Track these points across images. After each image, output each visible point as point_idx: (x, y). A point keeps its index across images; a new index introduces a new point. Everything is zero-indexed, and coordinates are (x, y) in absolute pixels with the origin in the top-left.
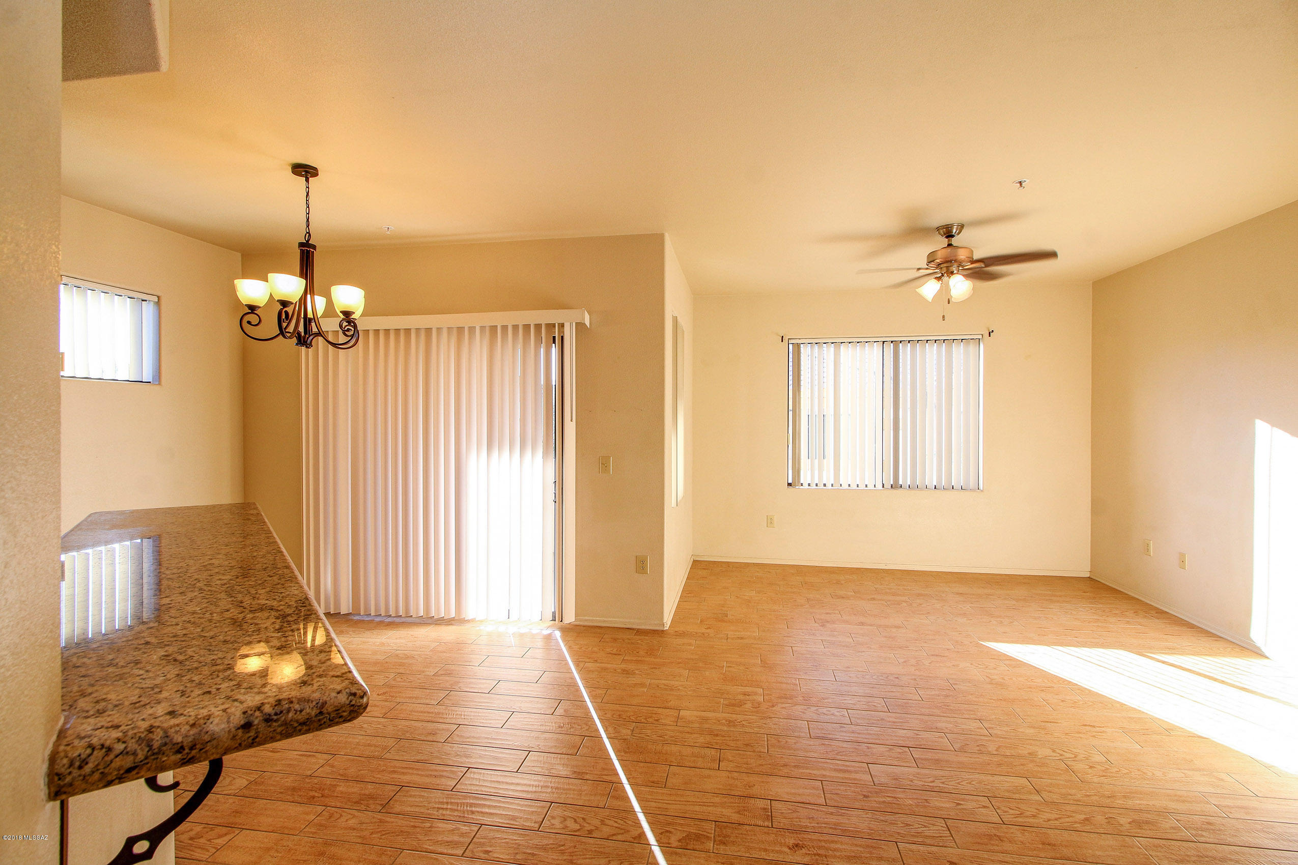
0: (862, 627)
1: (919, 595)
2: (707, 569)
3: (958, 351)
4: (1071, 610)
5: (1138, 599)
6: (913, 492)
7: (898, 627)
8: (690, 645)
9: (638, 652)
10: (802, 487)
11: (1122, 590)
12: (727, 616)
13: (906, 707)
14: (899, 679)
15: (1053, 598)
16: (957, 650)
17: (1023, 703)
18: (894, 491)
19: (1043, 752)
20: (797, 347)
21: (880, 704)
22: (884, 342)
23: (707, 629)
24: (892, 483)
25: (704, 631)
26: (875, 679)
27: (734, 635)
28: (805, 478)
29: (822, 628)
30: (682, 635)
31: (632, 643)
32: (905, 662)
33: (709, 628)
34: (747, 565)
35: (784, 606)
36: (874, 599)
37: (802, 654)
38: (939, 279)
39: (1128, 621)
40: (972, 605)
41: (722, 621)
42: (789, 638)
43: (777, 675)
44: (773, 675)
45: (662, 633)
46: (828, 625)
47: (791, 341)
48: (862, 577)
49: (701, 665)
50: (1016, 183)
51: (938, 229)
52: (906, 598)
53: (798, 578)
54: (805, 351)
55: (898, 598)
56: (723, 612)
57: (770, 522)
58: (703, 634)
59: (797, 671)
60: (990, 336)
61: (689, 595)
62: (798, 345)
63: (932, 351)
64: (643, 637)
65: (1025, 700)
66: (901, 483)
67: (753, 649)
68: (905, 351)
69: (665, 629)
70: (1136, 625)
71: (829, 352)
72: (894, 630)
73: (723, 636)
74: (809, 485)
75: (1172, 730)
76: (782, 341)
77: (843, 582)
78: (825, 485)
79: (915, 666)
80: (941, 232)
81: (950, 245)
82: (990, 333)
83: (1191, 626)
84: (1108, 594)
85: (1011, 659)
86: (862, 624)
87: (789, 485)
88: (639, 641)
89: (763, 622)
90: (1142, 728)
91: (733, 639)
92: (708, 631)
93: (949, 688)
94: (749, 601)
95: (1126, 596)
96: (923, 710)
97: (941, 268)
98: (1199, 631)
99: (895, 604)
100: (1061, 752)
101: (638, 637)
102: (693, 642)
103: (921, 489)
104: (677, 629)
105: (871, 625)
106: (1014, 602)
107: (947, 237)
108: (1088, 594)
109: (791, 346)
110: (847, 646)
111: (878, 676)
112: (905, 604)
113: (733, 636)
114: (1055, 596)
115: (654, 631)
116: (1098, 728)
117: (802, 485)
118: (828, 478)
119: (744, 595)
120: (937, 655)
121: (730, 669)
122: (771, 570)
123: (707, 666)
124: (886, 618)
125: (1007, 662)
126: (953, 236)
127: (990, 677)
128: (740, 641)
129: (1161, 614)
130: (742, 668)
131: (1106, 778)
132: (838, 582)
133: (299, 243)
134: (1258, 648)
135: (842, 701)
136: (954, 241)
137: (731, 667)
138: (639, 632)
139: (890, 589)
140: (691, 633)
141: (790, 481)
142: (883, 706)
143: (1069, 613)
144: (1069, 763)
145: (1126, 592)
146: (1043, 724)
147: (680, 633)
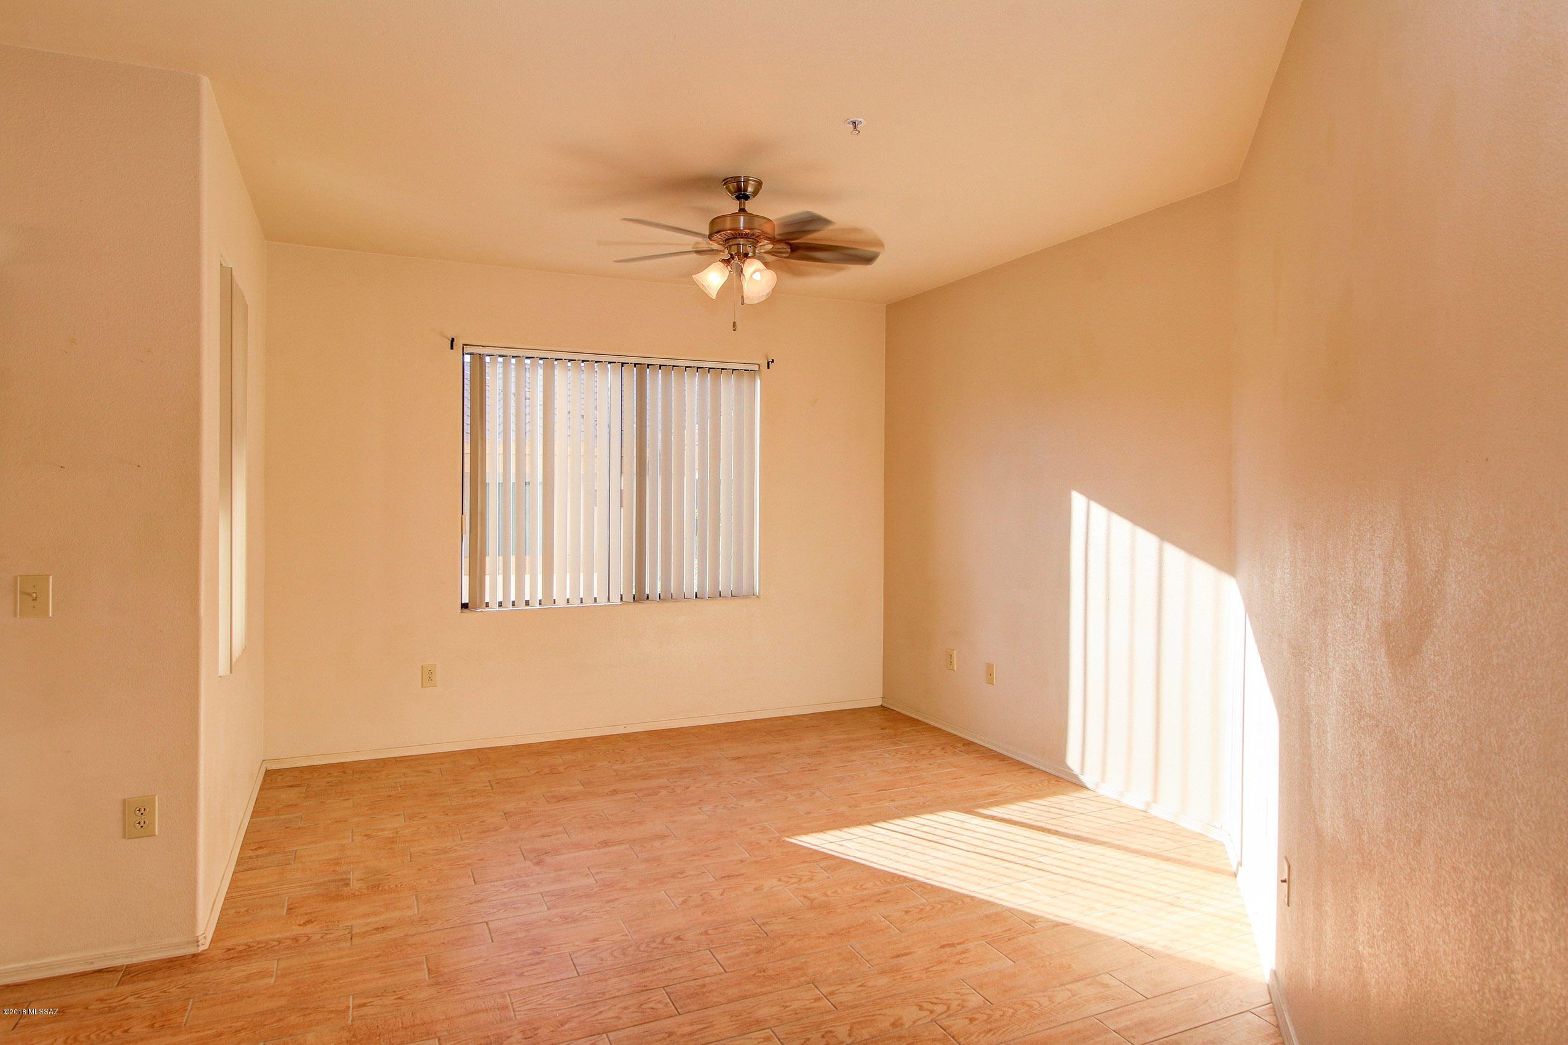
0: (607, 849)
1: (682, 771)
2: (299, 785)
3: (728, 387)
4: (876, 758)
5: (940, 729)
6: (666, 605)
7: (662, 837)
8: (264, 977)
9: (126, 1031)
10: (487, 610)
11: (921, 719)
12: (348, 885)
13: (703, 993)
14: (681, 939)
15: (851, 744)
16: (755, 859)
17: (861, 931)
18: (639, 606)
19: (909, 1014)
20: (478, 359)
21: (660, 1002)
22: (623, 364)
23: (305, 924)
24: (634, 593)
25: (297, 931)
26: (644, 951)
27: (368, 924)
28: (495, 590)
29: (536, 868)
30: (246, 953)
31: (112, 1009)
32: (684, 902)
33: (309, 922)
34: (384, 763)
35: (463, 836)
36: (615, 792)
37: (509, 934)
38: (727, 262)
39: (940, 764)
40: (758, 775)
41: (338, 897)
42: (479, 905)
43: (466, 995)
44: (458, 997)
45: (194, 962)
46: (549, 860)
47: (468, 350)
48: (590, 754)
49: (294, 1019)
50: (849, 123)
51: (726, 181)
52: (663, 781)
53: (482, 774)
54: (493, 369)
55: (654, 783)
56: (339, 877)
57: (428, 676)
58: (296, 939)
59: (504, 974)
60: (768, 368)
61: (259, 852)
62: (481, 357)
63: (692, 385)
64: (139, 986)
65: (863, 924)
66: (647, 592)
67: (409, 948)
68: (655, 382)
69: (202, 948)
70: (948, 768)
71: (535, 373)
72: (657, 844)
73: (341, 933)
74: (500, 604)
75: (1034, 921)
76: (452, 347)
77: (561, 769)
78: (527, 603)
79: (700, 905)
80: (731, 187)
81: (742, 210)
82: (768, 363)
83: (1002, 758)
84: (908, 727)
85: (827, 857)
86: (605, 844)
87: (465, 606)
88: (131, 999)
89: (426, 881)
90: (1004, 929)
91: (364, 935)
92: (309, 929)
93: (758, 935)
94: (392, 841)
95: (927, 726)
96: (730, 992)
97: (730, 246)
98: (1011, 763)
99: (649, 795)
100: (930, 1007)
101: (127, 988)
102: (273, 965)
103: (677, 600)
104: (230, 943)
105: (620, 843)
106: (808, 760)
107: (738, 198)
108: (887, 731)
109: (467, 358)
110: (588, 896)
111: (648, 945)
112: (664, 792)
113: (363, 930)
114: (853, 740)
115: (171, 960)
116: (958, 947)
117: (487, 605)
118: (533, 589)
119: (383, 830)
120: (728, 876)
121: (364, 1011)
122: (431, 768)
123: (307, 1019)
124: (640, 823)
125: (823, 864)
126: (747, 198)
127: (808, 895)
128: (379, 937)
129: (969, 746)
130: (389, 1000)
131: (994, 1034)
132: (553, 771)
134: (1075, 776)
135: (596, 1018)
136: (750, 206)
137: (364, 1005)
138: (130, 973)
139: (638, 768)
140: (267, 944)
141: (465, 600)
142: (666, 1005)
143: (875, 764)
144: (945, 1023)
145: (926, 721)
146: (894, 962)
147: (241, 952)
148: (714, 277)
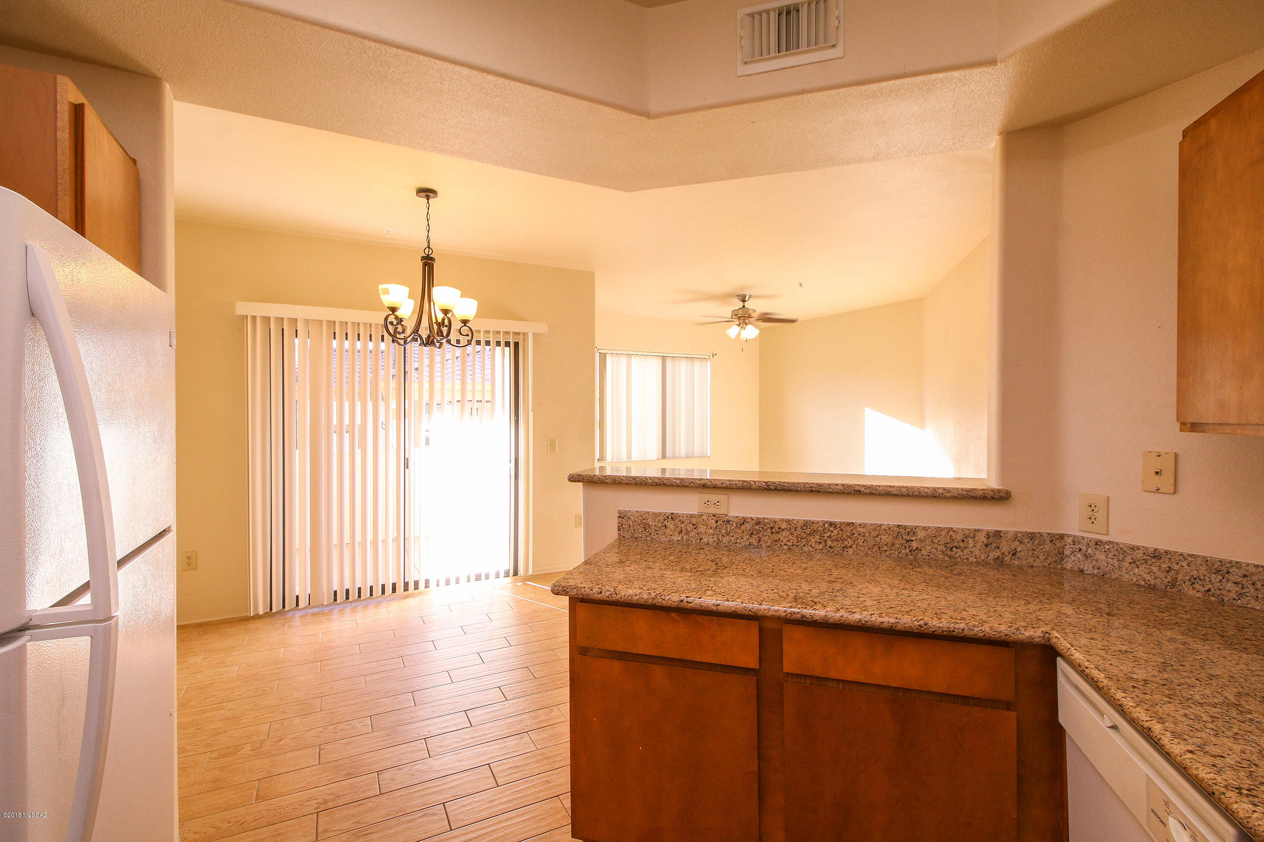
3: (697, 365)
22: (657, 356)
38: (739, 325)
47: (599, 351)
51: (739, 296)
54: (609, 359)
60: (713, 357)
62: (605, 354)
63: (683, 365)
66: (667, 455)
68: (669, 364)
71: (623, 361)
80: (741, 298)
81: (744, 306)
82: (714, 355)
107: (742, 301)
109: (599, 354)
126: (745, 302)
133: (422, 257)
148: (733, 331)
